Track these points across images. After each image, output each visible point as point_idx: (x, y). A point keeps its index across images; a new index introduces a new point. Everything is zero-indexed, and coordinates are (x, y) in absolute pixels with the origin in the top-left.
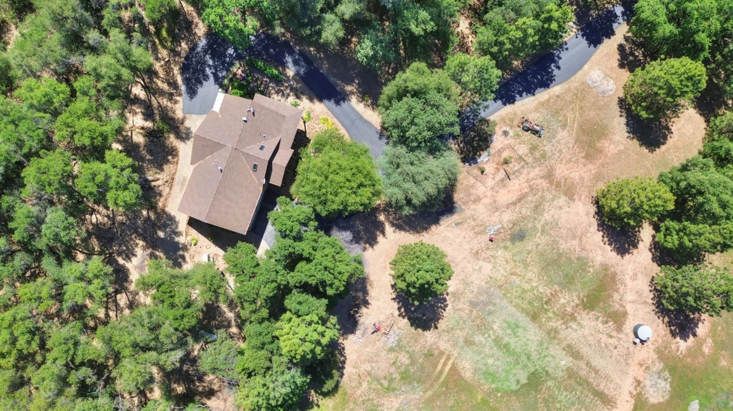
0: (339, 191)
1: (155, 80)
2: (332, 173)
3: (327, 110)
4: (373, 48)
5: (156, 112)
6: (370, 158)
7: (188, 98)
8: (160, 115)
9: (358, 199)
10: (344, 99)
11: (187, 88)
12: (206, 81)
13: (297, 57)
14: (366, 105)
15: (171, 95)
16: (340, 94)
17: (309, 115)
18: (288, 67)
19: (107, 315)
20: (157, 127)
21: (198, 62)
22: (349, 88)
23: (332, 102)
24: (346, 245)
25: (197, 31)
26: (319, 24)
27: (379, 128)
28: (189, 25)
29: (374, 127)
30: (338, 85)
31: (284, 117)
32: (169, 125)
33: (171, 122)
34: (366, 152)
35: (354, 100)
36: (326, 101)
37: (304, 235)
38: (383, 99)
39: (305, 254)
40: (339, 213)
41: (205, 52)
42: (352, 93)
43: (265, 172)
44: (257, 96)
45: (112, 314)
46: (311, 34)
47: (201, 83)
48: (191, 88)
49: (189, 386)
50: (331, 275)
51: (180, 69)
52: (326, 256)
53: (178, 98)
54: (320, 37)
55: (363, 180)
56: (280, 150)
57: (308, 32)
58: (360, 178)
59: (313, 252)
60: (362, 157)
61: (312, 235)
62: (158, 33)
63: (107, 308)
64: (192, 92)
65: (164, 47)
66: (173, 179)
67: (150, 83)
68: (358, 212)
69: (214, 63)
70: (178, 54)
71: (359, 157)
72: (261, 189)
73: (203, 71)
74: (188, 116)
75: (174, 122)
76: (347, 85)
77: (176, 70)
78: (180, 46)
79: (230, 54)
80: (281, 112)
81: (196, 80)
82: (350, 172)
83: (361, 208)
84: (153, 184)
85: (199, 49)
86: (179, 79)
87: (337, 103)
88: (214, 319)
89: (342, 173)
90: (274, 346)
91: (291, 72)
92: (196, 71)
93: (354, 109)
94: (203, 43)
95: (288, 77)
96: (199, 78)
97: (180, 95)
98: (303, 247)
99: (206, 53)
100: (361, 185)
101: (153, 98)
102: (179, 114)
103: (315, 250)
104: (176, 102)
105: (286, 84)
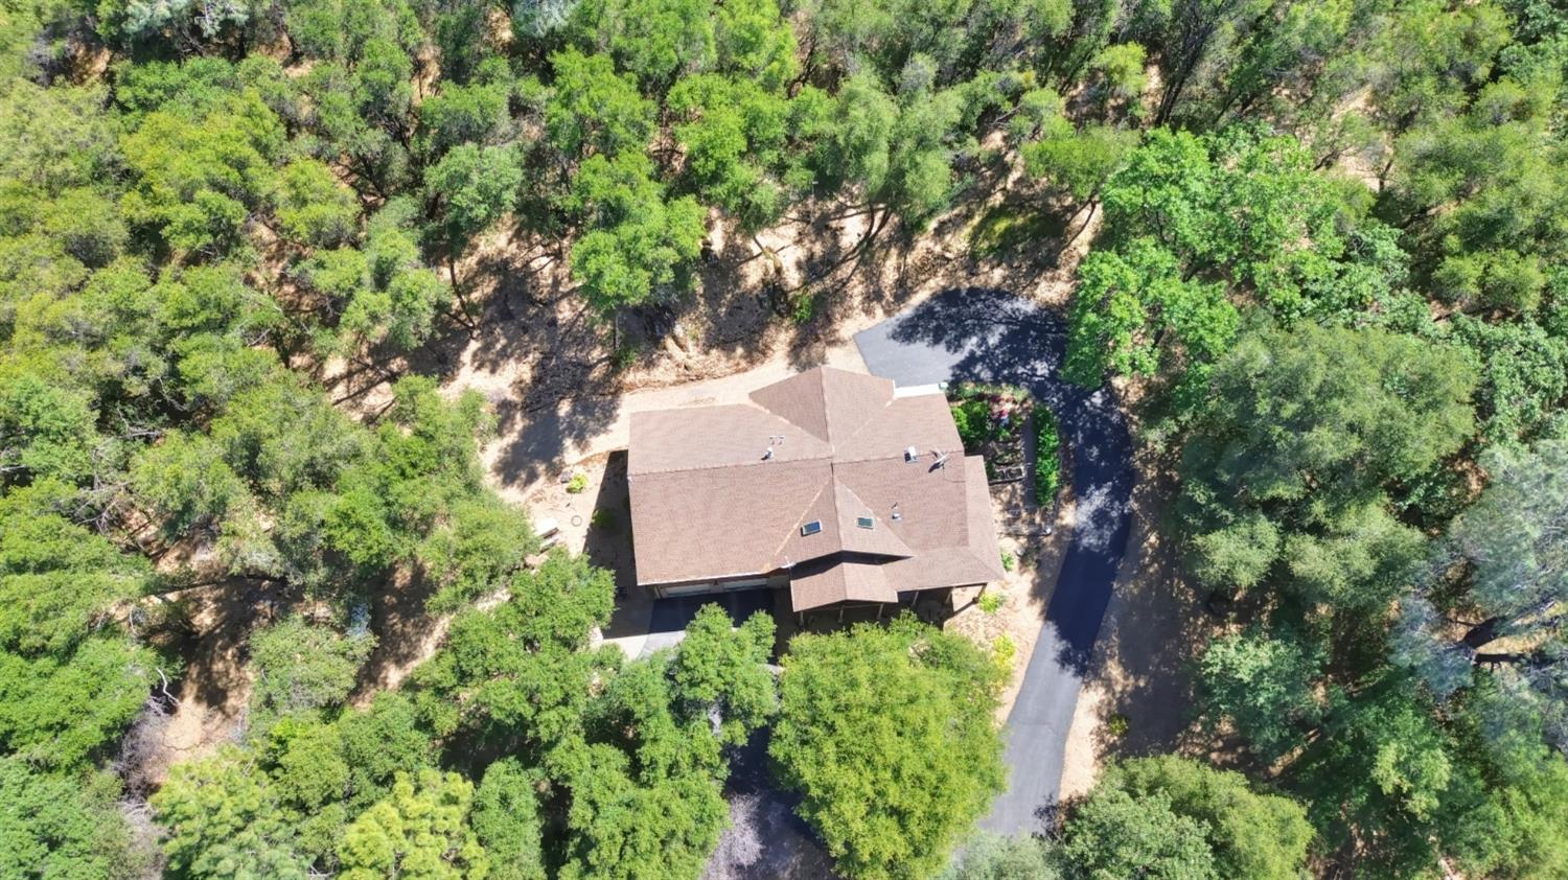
0: (859, 762)
1: (894, 251)
2: (894, 718)
3: (1033, 643)
4: (1259, 674)
5: (828, 281)
6: (982, 805)
7: (890, 330)
8: (825, 291)
9: (858, 826)
10: (1081, 671)
11: (911, 319)
12: (948, 349)
13: (1114, 514)
14: (1099, 732)
15: (878, 296)
16: (1089, 656)
17: (999, 602)
18: (1078, 505)
19: (334, 382)
20: (796, 298)
21: (978, 316)
22: (1114, 670)
23: (1061, 645)
24: (721, 855)
25: (1043, 285)
26: (1237, 513)
27: (1064, 796)
28: (1045, 264)
29: (1058, 782)
30: (1109, 638)
31: (964, 540)
32: (813, 319)
33: (821, 321)
34: (993, 785)
35: (1093, 698)
36: (1052, 630)
37: (698, 723)
38: (1147, 768)
39: (646, 752)
40: (799, 793)
41: (1010, 320)
42: (1108, 684)
43: (811, 556)
44: (979, 461)
45: (340, 391)
46: (1199, 507)
47: (937, 341)
48: (915, 327)
49: (220, 636)
50: (616, 854)
51: (944, 288)
52: (666, 812)
53: (879, 312)
54: (1206, 532)
55: (919, 813)
56: (879, 569)
57: (1200, 497)
58: (918, 804)
59: (662, 772)
60: (974, 781)
61: (707, 745)
62: (995, 214)
63: (349, 375)
64: (907, 332)
65: (974, 238)
66: (699, 378)
67: (882, 246)
68: (823, 846)
69: (996, 347)
70: (972, 271)
71: (970, 773)
72: (767, 568)
73: (966, 334)
74: (851, 347)
75: (823, 327)
76: (1120, 662)
77: (936, 283)
78: (992, 268)
79: (1034, 369)
80: (973, 530)
81: (938, 327)
82: (920, 769)
83: (837, 848)
84: (670, 343)
85: (1007, 306)
86: (921, 296)
87: (1065, 659)
88: (405, 617)
89: (907, 746)
90: (369, 790)
91: (1072, 516)
92: (958, 320)
93: (1072, 709)
94: (1026, 306)
95: (1056, 515)
96: (945, 332)
97: (888, 313)
98: (664, 740)
99: (1007, 323)
100: (900, 815)
101: (853, 264)
102: (846, 328)
103: (669, 774)
104: (868, 312)
105: (1038, 519)
